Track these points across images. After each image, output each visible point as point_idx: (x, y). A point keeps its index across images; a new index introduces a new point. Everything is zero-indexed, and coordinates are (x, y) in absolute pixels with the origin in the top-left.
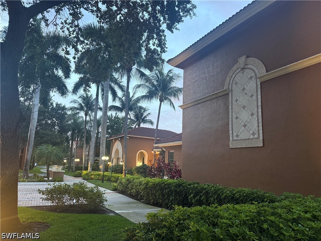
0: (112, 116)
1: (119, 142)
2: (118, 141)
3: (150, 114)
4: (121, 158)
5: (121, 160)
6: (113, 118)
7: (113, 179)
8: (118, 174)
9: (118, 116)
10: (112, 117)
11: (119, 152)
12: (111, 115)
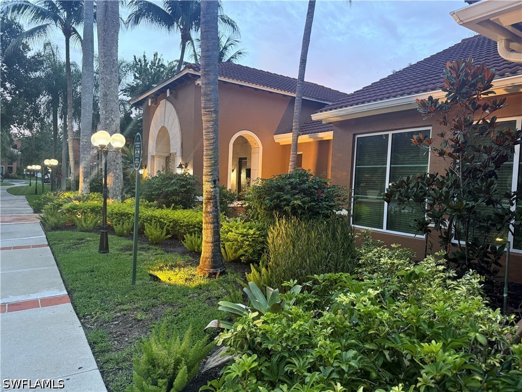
0: (145, 60)
1: (169, 105)
2: (163, 102)
3: (240, 53)
4: (179, 154)
5: (179, 161)
6: (148, 67)
7: (152, 231)
8: (174, 208)
9: (160, 59)
10: (146, 65)
11: (171, 136)
12: (142, 59)
